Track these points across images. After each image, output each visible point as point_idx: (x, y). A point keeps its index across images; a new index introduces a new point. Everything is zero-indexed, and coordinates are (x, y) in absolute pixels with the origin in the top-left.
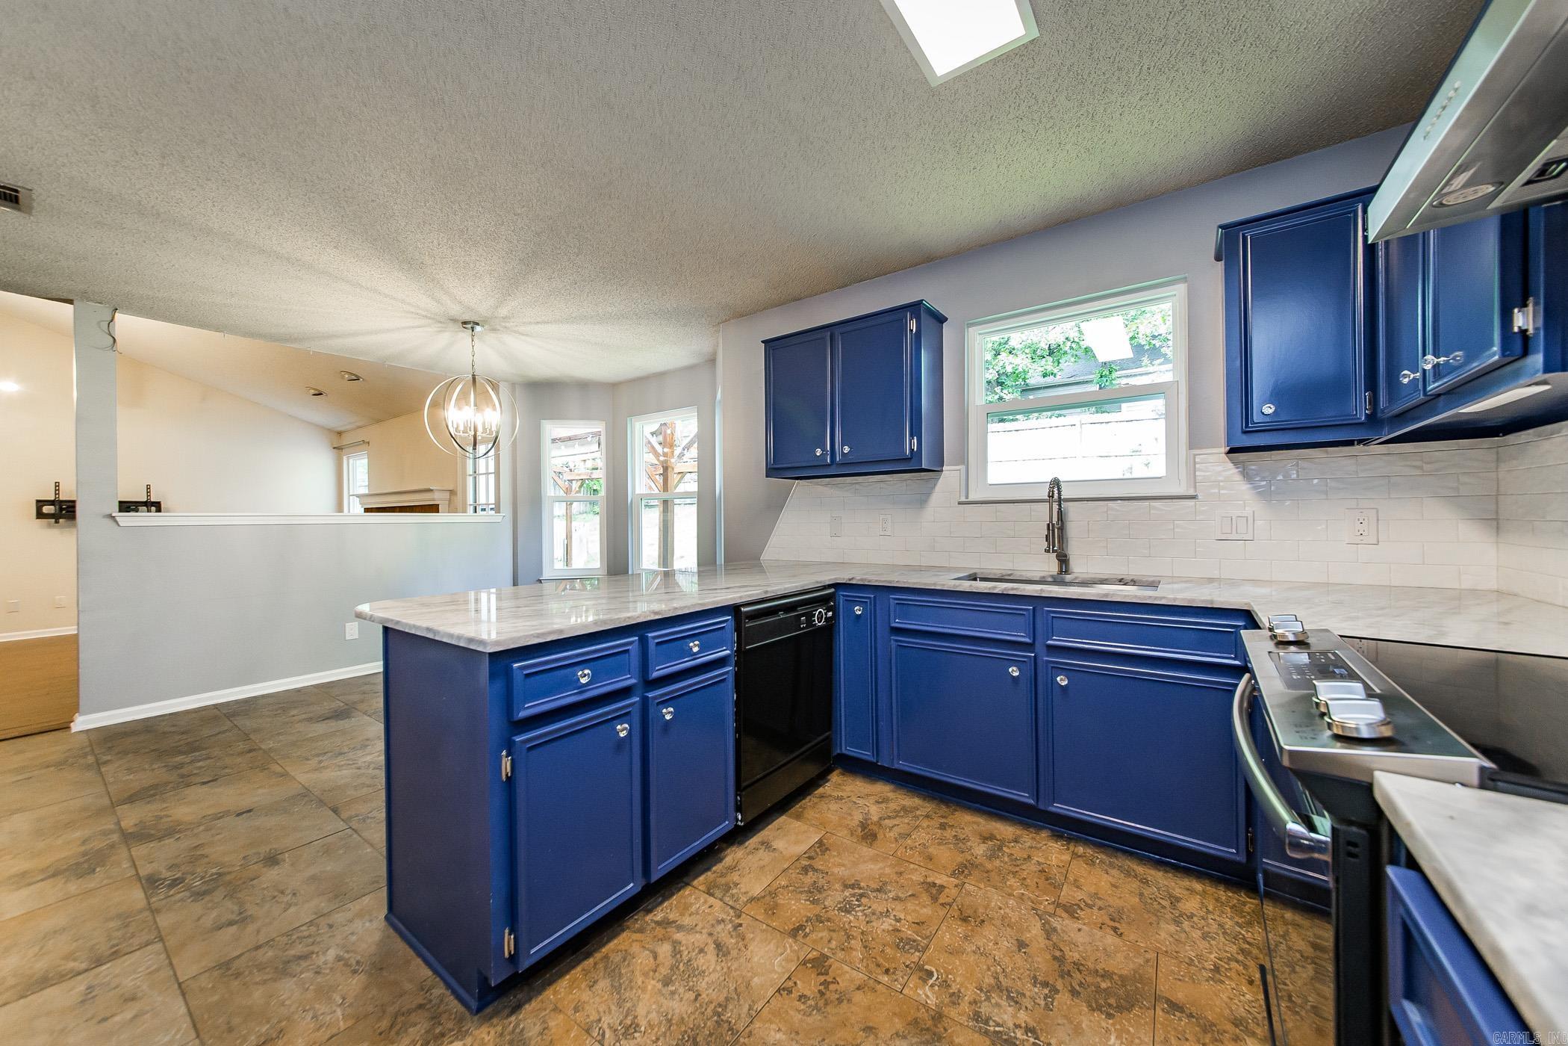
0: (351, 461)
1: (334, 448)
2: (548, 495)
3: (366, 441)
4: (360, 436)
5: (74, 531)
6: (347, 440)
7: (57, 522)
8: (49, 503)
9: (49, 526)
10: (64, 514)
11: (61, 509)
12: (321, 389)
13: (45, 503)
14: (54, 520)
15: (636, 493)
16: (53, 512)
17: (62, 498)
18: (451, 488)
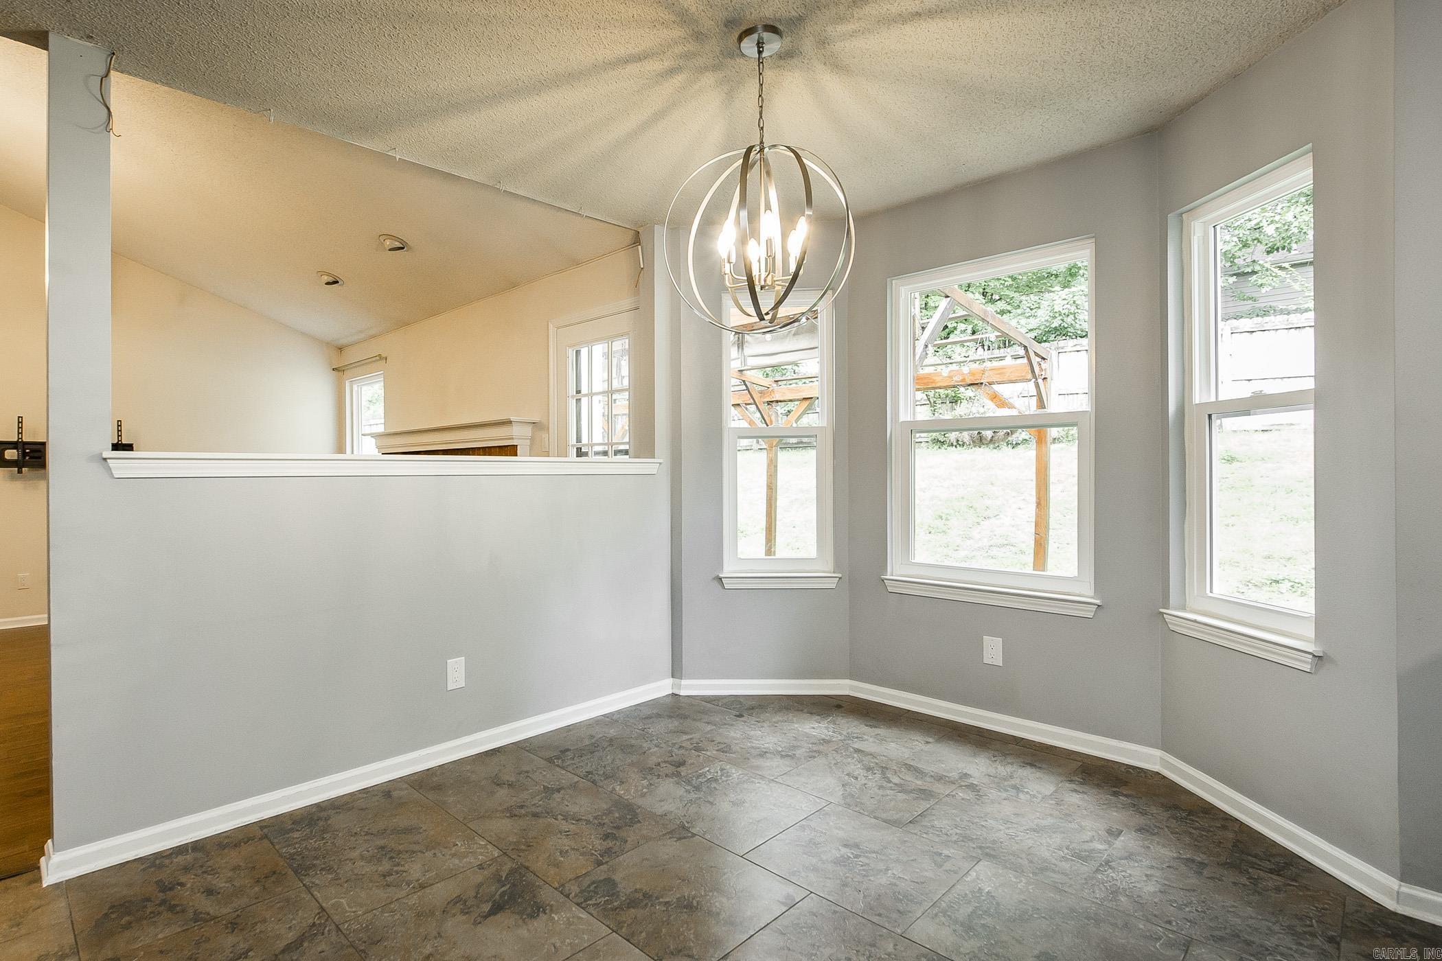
0: (355, 387)
1: (333, 370)
2: (729, 426)
3: (383, 356)
4: (374, 349)
5: (42, 484)
6: (352, 356)
7: (20, 472)
8: (11, 446)
9: (12, 478)
10: (27, 461)
11: (24, 454)
12: (338, 273)
13: (7, 446)
14: (16, 469)
15: (901, 419)
16: (16, 458)
17: (26, 438)
18: (536, 419)
